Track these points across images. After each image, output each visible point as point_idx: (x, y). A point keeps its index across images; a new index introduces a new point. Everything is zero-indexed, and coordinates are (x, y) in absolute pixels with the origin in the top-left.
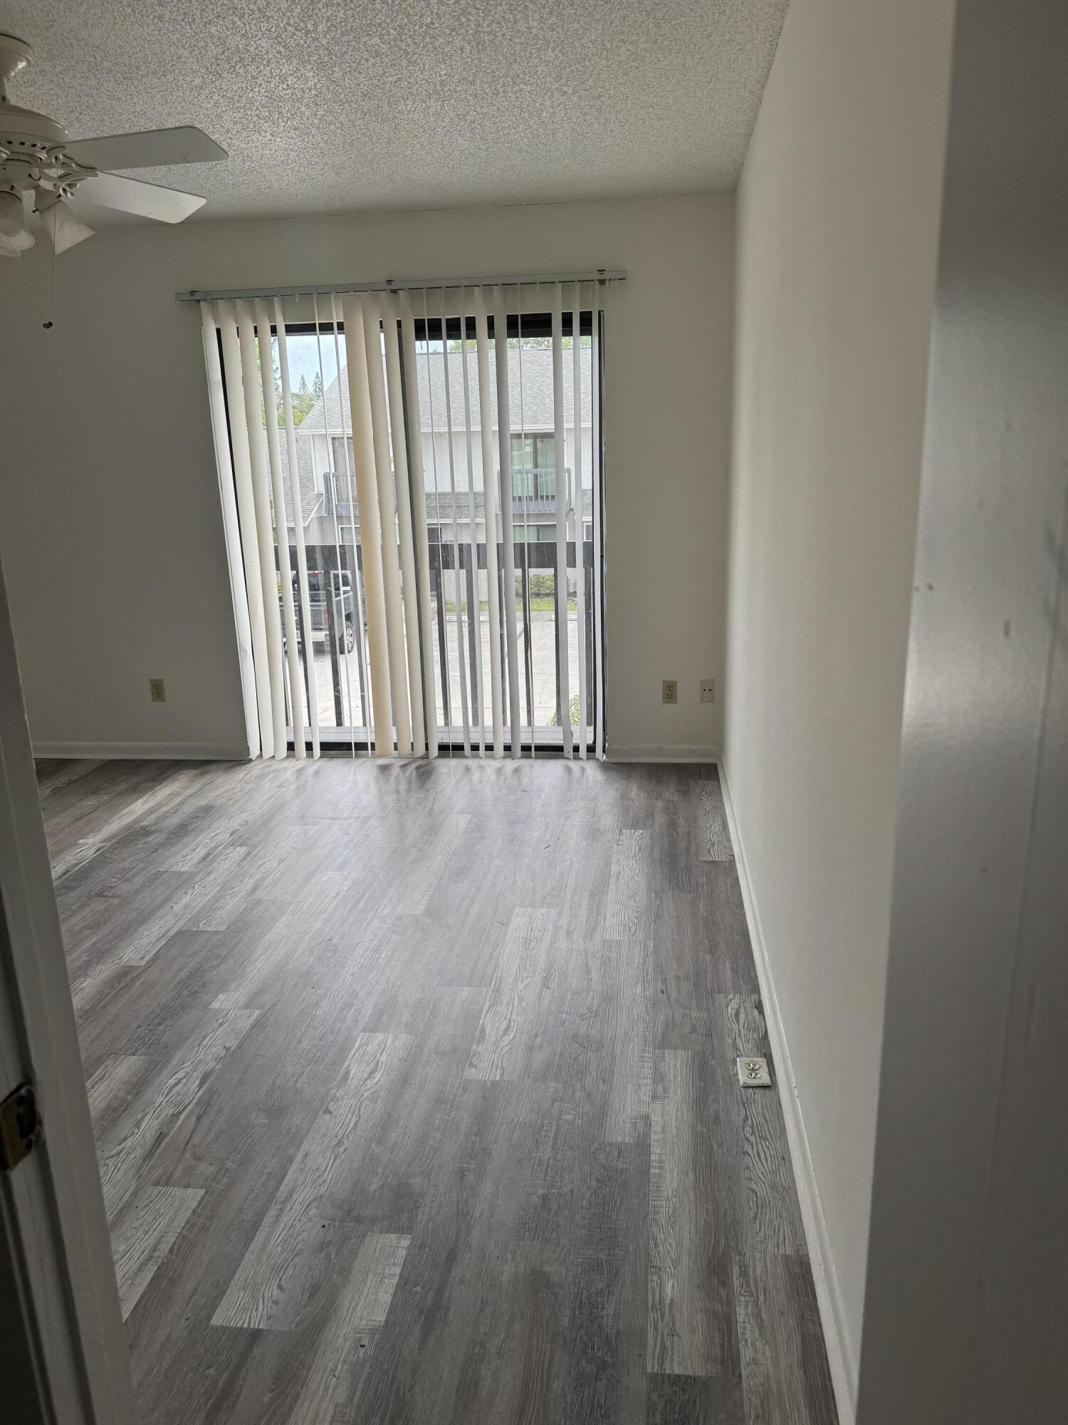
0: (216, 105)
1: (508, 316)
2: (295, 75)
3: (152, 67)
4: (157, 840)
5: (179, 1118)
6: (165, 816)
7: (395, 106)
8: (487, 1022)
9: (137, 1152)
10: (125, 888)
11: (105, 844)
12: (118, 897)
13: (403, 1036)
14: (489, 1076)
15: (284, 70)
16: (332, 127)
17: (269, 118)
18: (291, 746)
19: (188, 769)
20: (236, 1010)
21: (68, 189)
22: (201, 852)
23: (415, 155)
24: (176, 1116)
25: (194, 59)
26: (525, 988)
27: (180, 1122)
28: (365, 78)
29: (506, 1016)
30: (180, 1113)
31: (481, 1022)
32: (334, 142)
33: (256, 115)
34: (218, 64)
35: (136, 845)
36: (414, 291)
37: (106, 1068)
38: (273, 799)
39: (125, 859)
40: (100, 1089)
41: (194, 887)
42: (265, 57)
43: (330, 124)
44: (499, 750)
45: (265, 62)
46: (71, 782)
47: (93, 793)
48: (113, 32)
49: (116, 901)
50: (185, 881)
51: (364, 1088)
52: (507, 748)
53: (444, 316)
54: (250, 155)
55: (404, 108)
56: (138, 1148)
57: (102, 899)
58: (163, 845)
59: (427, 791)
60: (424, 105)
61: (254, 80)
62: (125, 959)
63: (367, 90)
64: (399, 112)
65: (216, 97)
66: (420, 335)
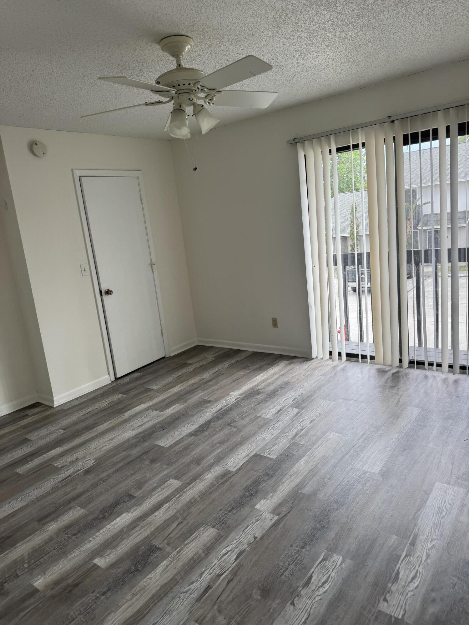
0: (284, 44)
1: (459, 124)
2: (317, 15)
3: (247, 32)
4: (261, 398)
5: (220, 578)
6: (268, 385)
7: (378, 18)
8: (402, 568)
9: (194, 594)
10: (241, 423)
11: (240, 396)
12: (236, 427)
13: (348, 561)
14: (395, 613)
15: (310, 14)
16: (346, 40)
17: (312, 44)
18: (331, 353)
19: (285, 360)
20: (267, 513)
21: (210, 102)
22: (278, 408)
23: (397, 44)
24: (219, 576)
25: (264, 21)
26: (432, 548)
27: (220, 580)
28: (356, 5)
29: (415, 567)
30: (222, 575)
31: (398, 566)
32: (350, 48)
33: (305, 44)
34: (276, 21)
35: (252, 399)
36: (404, 119)
37: (199, 532)
38: (317, 383)
39: (245, 406)
40: (193, 544)
41: (269, 428)
42: (298, 9)
43: (345, 39)
44: (445, 367)
45: (299, 13)
46: (238, 362)
47: (244, 368)
48: (221, 19)
49: (235, 430)
50: (265, 424)
51: (318, 593)
52: (451, 367)
53: (420, 130)
54: (310, 66)
55: (384, 18)
56: (196, 592)
57: (230, 427)
58: (265, 401)
59: (399, 389)
60: (395, 12)
61: (297, 25)
62: (228, 465)
63: (359, 13)
64: (381, 21)
65: (282, 40)
66: (406, 143)
